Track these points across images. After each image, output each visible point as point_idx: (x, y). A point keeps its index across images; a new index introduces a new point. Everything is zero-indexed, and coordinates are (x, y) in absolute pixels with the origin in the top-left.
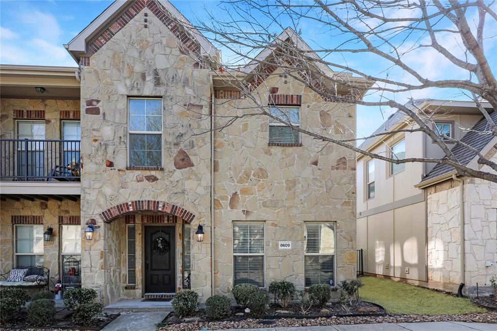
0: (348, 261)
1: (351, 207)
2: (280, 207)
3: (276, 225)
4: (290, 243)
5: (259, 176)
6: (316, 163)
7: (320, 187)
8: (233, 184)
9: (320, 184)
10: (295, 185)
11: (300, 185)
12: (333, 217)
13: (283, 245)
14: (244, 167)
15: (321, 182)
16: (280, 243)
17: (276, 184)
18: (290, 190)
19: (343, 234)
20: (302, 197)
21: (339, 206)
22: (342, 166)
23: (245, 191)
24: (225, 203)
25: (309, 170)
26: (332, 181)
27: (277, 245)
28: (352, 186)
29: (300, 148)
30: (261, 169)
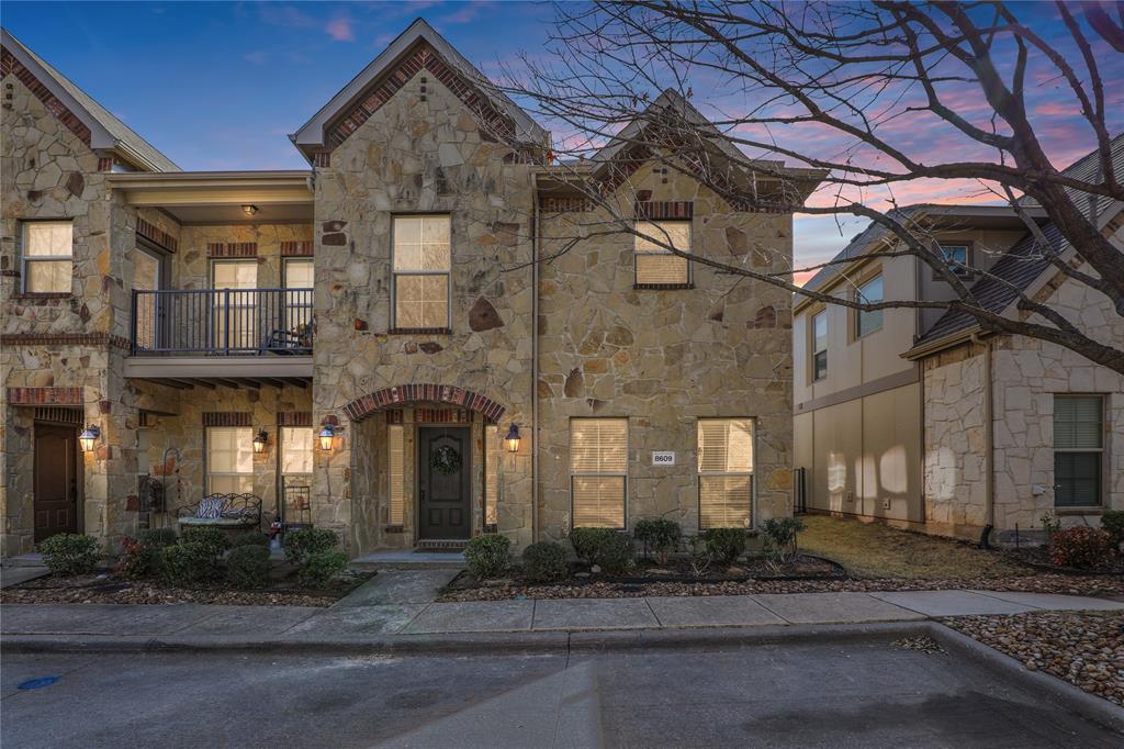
0: (777, 486)
1: (782, 393)
2: (656, 394)
3: (648, 425)
4: (673, 455)
5: (617, 341)
6: (718, 317)
7: (727, 357)
8: (571, 355)
9: (726, 353)
10: (682, 356)
11: (691, 356)
12: (751, 409)
13: (658, 458)
14: (591, 326)
15: (729, 349)
16: (654, 454)
17: (647, 354)
18: (673, 362)
19: (769, 438)
20: (695, 376)
21: (761, 391)
22: (766, 321)
23: (592, 367)
24: (558, 387)
25: (706, 331)
26: (748, 346)
27: (650, 458)
28: (785, 356)
29: (691, 291)
30: (621, 329)
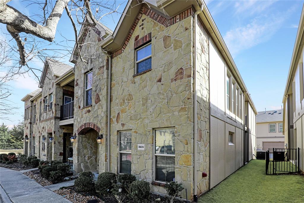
0: (184, 163)
1: (186, 113)
2: (139, 119)
3: (137, 133)
4: (143, 145)
5: (129, 99)
6: (160, 81)
7: (163, 99)
8: (118, 107)
9: (162, 97)
10: (147, 102)
11: (150, 101)
12: (172, 123)
13: (140, 147)
14: (123, 96)
15: (163, 94)
16: (139, 145)
17: (137, 103)
18: (144, 105)
19: (180, 138)
20: (151, 110)
21: (176, 113)
22: (179, 76)
23: (123, 111)
24: (114, 120)
25: (155, 88)
26: (171, 92)
27: (137, 147)
28: (188, 92)
29: (150, 72)
30: (130, 95)
